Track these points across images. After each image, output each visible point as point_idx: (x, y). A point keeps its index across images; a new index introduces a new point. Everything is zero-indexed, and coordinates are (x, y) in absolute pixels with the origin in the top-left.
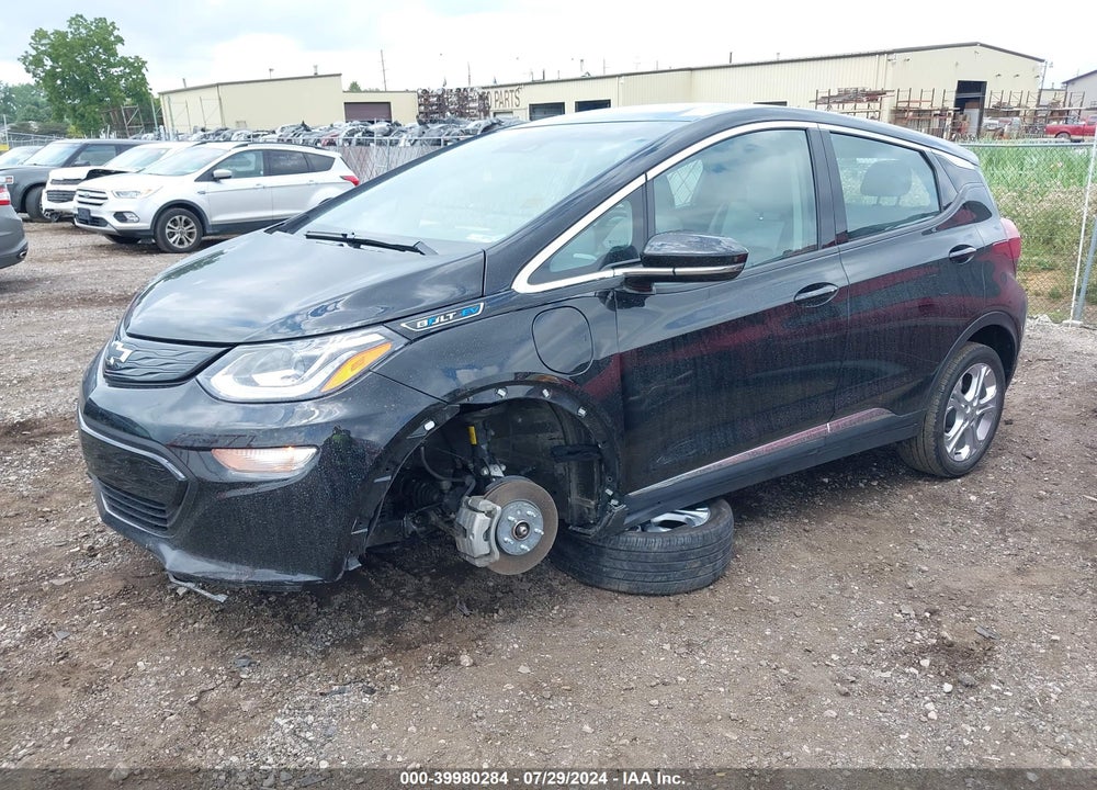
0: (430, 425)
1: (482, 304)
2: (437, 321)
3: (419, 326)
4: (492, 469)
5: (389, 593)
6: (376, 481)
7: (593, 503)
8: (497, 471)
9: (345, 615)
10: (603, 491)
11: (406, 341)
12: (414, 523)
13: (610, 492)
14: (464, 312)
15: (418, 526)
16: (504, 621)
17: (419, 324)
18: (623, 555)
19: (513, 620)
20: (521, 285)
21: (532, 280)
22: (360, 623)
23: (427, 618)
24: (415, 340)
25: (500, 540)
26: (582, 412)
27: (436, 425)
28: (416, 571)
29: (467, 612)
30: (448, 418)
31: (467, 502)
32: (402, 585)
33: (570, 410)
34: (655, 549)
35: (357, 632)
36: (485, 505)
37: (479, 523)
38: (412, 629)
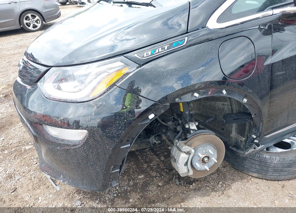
0: (151, 116)
1: (186, 38)
2: (157, 51)
3: (145, 56)
4: (190, 125)
5: (145, 166)
6: (122, 147)
7: (244, 139)
8: (193, 126)
9: (126, 177)
10: (251, 136)
11: (138, 65)
12: (155, 140)
13: (254, 137)
14: (174, 44)
15: (157, 141)
16: (195, 190)
17: (145, 54)
18: (257, 162)
19: (199, 189)
20: (213, 24)
21: (219, 20)
22: (131, 183)
23: (160, 184)
24: (143, 65)
25: (194, 164)
26: (245, 100)
27: (155, 115)
28: (158, 153)
29: (178, 183)
30: (163, 111)
31: (176, 144)
32: (151, 161)
33: (238, 100)
34: (275, 162)
35: (129, 189)
36: (186, 149)
37: (182, 158)
38: (153, 191)
